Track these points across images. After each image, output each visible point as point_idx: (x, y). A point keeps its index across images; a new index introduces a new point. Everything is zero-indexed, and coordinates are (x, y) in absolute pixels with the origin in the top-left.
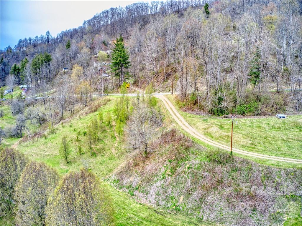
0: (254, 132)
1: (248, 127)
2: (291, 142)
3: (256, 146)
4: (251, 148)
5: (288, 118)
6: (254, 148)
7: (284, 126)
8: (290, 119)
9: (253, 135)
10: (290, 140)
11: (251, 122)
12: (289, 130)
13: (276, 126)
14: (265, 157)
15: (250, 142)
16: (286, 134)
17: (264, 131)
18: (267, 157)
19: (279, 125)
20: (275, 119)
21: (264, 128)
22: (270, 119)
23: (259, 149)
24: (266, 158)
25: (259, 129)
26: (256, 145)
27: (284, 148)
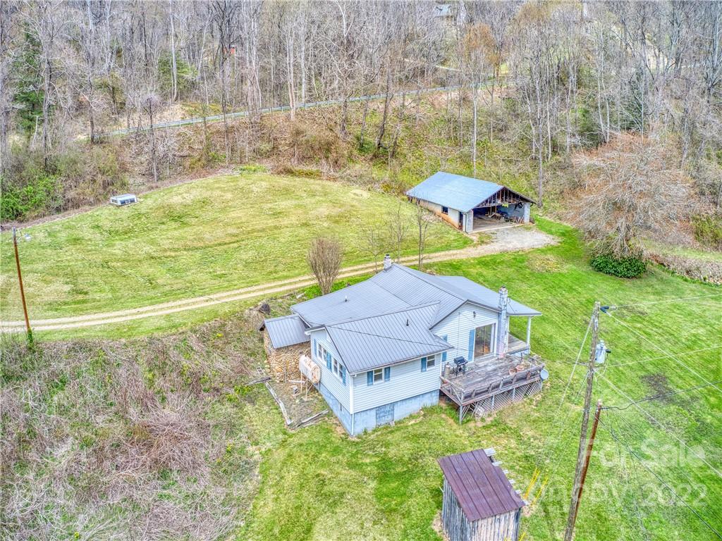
0: (69, 258)
1: (43, 248)
2: (173, 257)
3: (86, 293)
4: (75, 303)
5: (142, 200)
6: (84, 302)
7: (138, 222)
8: (149, 202)
9: (69, 266)
10: (168, 253)
11: (49, 234)
12: (156, 229)
13: (119, 226)
14: (126, 315)
15: (67, 288)
16: (153, 242)
17: (93, 247)
18: (131, 314)
19: (125, 225)
20: (110, 210)
21: (90, 240)
22: (97, 213)
23: (99, 301)
24: (129, 318)
25: (78, 247)
26: (85, 290)
27: (163, 277)
